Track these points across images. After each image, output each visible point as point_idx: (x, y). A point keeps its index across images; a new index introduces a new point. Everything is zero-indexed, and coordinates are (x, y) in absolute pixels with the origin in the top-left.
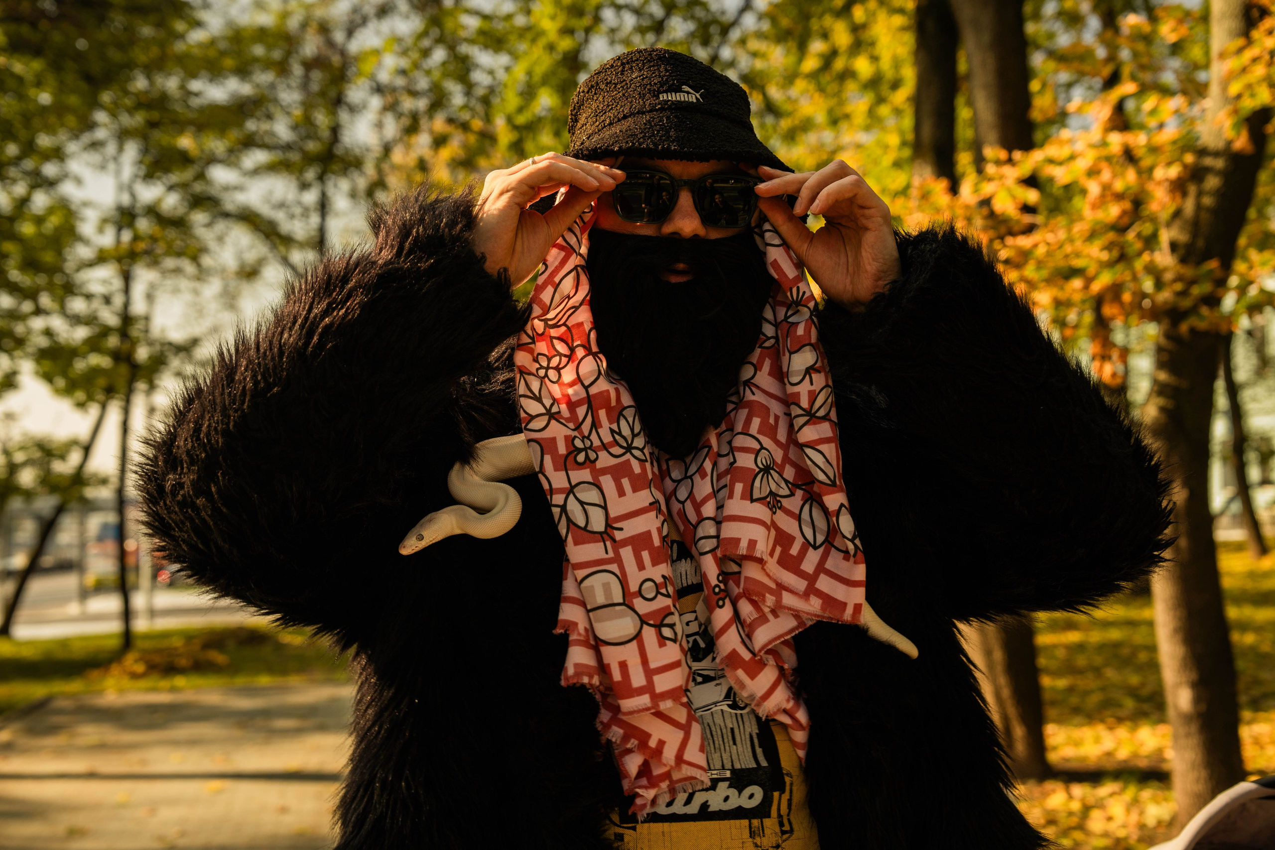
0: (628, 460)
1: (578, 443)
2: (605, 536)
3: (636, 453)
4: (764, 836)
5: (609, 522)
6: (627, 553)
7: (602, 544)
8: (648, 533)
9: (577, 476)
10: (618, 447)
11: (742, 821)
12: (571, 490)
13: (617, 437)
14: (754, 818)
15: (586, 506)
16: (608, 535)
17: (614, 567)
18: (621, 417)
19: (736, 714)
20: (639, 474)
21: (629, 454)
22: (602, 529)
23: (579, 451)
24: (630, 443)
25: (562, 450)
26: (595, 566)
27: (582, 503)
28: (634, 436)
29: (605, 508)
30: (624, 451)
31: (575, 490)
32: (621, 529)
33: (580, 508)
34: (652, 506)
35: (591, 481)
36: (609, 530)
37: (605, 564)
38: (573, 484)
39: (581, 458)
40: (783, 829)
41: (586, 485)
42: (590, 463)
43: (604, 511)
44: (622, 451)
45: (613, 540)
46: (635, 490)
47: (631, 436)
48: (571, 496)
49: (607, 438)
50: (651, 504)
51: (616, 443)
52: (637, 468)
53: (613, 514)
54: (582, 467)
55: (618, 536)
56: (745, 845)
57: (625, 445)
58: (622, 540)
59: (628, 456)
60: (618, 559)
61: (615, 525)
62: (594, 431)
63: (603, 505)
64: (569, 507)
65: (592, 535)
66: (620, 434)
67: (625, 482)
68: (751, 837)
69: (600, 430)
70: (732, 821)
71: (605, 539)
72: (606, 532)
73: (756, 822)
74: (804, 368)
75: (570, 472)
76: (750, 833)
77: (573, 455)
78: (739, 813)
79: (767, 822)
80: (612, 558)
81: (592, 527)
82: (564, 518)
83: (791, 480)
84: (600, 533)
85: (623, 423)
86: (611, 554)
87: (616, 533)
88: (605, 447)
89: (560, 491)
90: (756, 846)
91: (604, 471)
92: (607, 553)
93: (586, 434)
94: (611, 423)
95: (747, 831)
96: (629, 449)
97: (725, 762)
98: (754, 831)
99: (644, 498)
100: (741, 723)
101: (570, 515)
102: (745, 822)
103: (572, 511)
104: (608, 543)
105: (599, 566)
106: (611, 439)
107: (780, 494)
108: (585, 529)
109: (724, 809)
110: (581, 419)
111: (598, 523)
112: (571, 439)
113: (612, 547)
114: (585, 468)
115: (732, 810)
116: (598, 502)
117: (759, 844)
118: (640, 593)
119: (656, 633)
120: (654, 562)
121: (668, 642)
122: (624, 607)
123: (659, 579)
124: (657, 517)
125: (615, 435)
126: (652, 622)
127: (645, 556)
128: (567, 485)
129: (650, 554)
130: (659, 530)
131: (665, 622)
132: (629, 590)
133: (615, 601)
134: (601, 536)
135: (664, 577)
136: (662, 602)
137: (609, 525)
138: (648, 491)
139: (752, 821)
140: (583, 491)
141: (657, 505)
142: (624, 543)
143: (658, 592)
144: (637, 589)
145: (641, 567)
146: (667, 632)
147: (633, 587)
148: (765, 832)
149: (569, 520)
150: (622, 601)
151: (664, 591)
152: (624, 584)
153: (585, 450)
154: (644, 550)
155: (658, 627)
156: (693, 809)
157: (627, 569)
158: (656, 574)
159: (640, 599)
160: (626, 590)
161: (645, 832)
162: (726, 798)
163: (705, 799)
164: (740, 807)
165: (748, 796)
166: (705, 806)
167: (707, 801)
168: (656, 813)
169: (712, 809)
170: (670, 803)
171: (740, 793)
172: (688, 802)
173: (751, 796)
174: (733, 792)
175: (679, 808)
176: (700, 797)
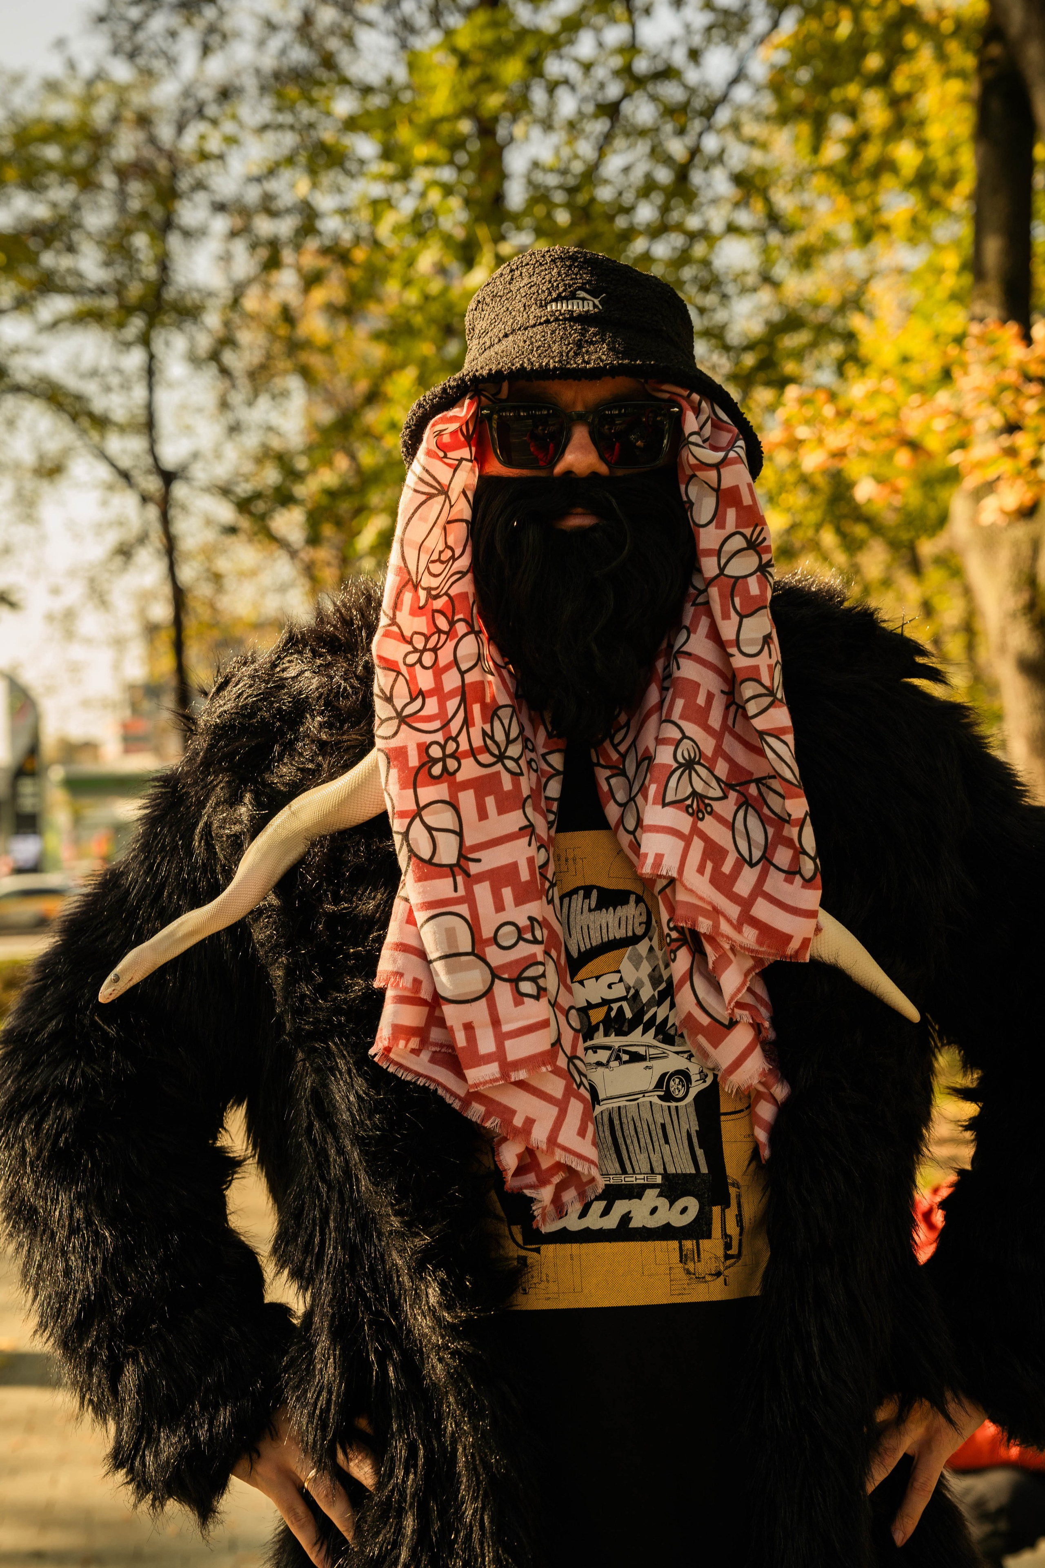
0: (498, 773)
1: (436, 752)
2: (456, 869)
3: (510, 764)
4: (699, 1261)
5: (464, 852)
6: (483, 892)
7: (451, 879)
8: (514, 866)
9: (427, 793)
10: (488, 755)
11: (669, 1242)
12: (418, 813)
13: (489, 742)
14: (686, 1239)
15: (434, 833)
16: (461, 868)
17: (463, 909)
18: (496, 718)
19: (669, 1107)
20: (510, 791)
21: (500, 764)
22: (454, 861)
23: (435, 761)
24: (502, 749)
25: (414, 761)
26: (439, 907)
27: (429, 829)
28: (510, 741)
29: (460, 834)
30: (495, 759)
31: (423, 812)
32: (478, 861)
33: (427, 835)
34: (523, 832)
35: (448, 799)
36: (462, 862)
37: (451, 905)
38: (422, 804)
39: (437, 770)
40: (730, 1252)
41: (439, 804)
42: (448, 775)
43: (459, 838)
44: (493, 760)
45: (467, 874)
46: (501, 811)
47: (505, 743)
48: (418, 820)
49: (477, 742)
50: (521, 829)
51: (486, 749)
52: (507, 784)
53: (469, 842)
54: (437, 781)
55: (474, 869)
56: (673, 1271)
57: (497, 752)
58: (478, 875)
59: (499, 767)
60: (470, 899)
61: (471, 856)
62: (465, 730)
63: (458, 830)
64: (412, 835)
65: (438, 869)
66: (492, 738)
67: (490, 802)
68: (681, 1261)
70: (657, 1242)
71: (456, 873)
72: (458, 864)
73: (689, 1244)
74: (761, 636)
75: (419, 790)
76: (681, 1257)
77: (426, 768)
78: (666, 1232)
79: (706, 1244)
80: (462, 897)
81: (440, 859)
82: (405, 848)
83: (725, 777)
84: (451, 866)
85: (497, 724)
86: (461, 892)
87: (471, 864)
88: (473, 753)
89: (402, 815)
90: (688, 1272)
91: (466, 785)
92: (456, 890)
94: (484, 722)
95: (677, 1254)
96: (501, 757)
97: (655, 1164)
98: (686, 1255)
99: (514, 820)
100: (675, 1118)
101: (412, 844)
102: (675, 1244)
103: (416, 840)
104: (460, 879)
105: (443, 907)
106: (481, 743)
107: (709, 795)
108: (429, 862)
109: (648, 1226)
111: (448, 854)
112: (427, 746)
113: (464, 883)
114: (442, 783)
115: (658, 1228)
116: (451, 828)
117: (692, 1270)
118: (495, 940)
119: (512, 989)
120: (519, 901)
121: (526, 999)
122: (472, 958)
123: (523, 922)
124: (530, 845)
125: (487, 739)
126: (506, 976)
127: (507, 893)
128: (414, 807)
129: (513, 891)
130: (531, 861)
131: (526, 974)
132: (481, 936)
133: (462, 950)
134: (451, 870)
135: (531, 919)
136: (524, 950)
137: (463, 855)
138: (521, 811)
139: (684, 1242)
140: (435, 813)
141: (530, 829)
142: (480, 878)
143: (520, 938)
144: (491, 934)
145: (500, 907)
146: (527, 987)
147: (487, 932)
148: (702, 1256)
149: (411, 850)
150: (469, 950)
151: (528, 936)
152: (474, 930)
153: (443, 759)
154: (506, 886)
155: (515, 982)
156: (611, 1222)
157: (481, 911)
158: (520, 915)
159: (495, 947)
160: (476, 936)
161: (551, 1254)
162: (654, 1211)
163: (627, 1210)
164: (668, 1224)
165: (680, 1210)
166: (626, 1218)
167: (630, 1212)
168: (565, 1228)
169: (633, 1224)
170: (583, 1214)
171: (671, 1204)
172: (606, 1212)
173: (684, 1210)
174: (663, 1203)
175: (594, 1221)
176: (621, 1207)
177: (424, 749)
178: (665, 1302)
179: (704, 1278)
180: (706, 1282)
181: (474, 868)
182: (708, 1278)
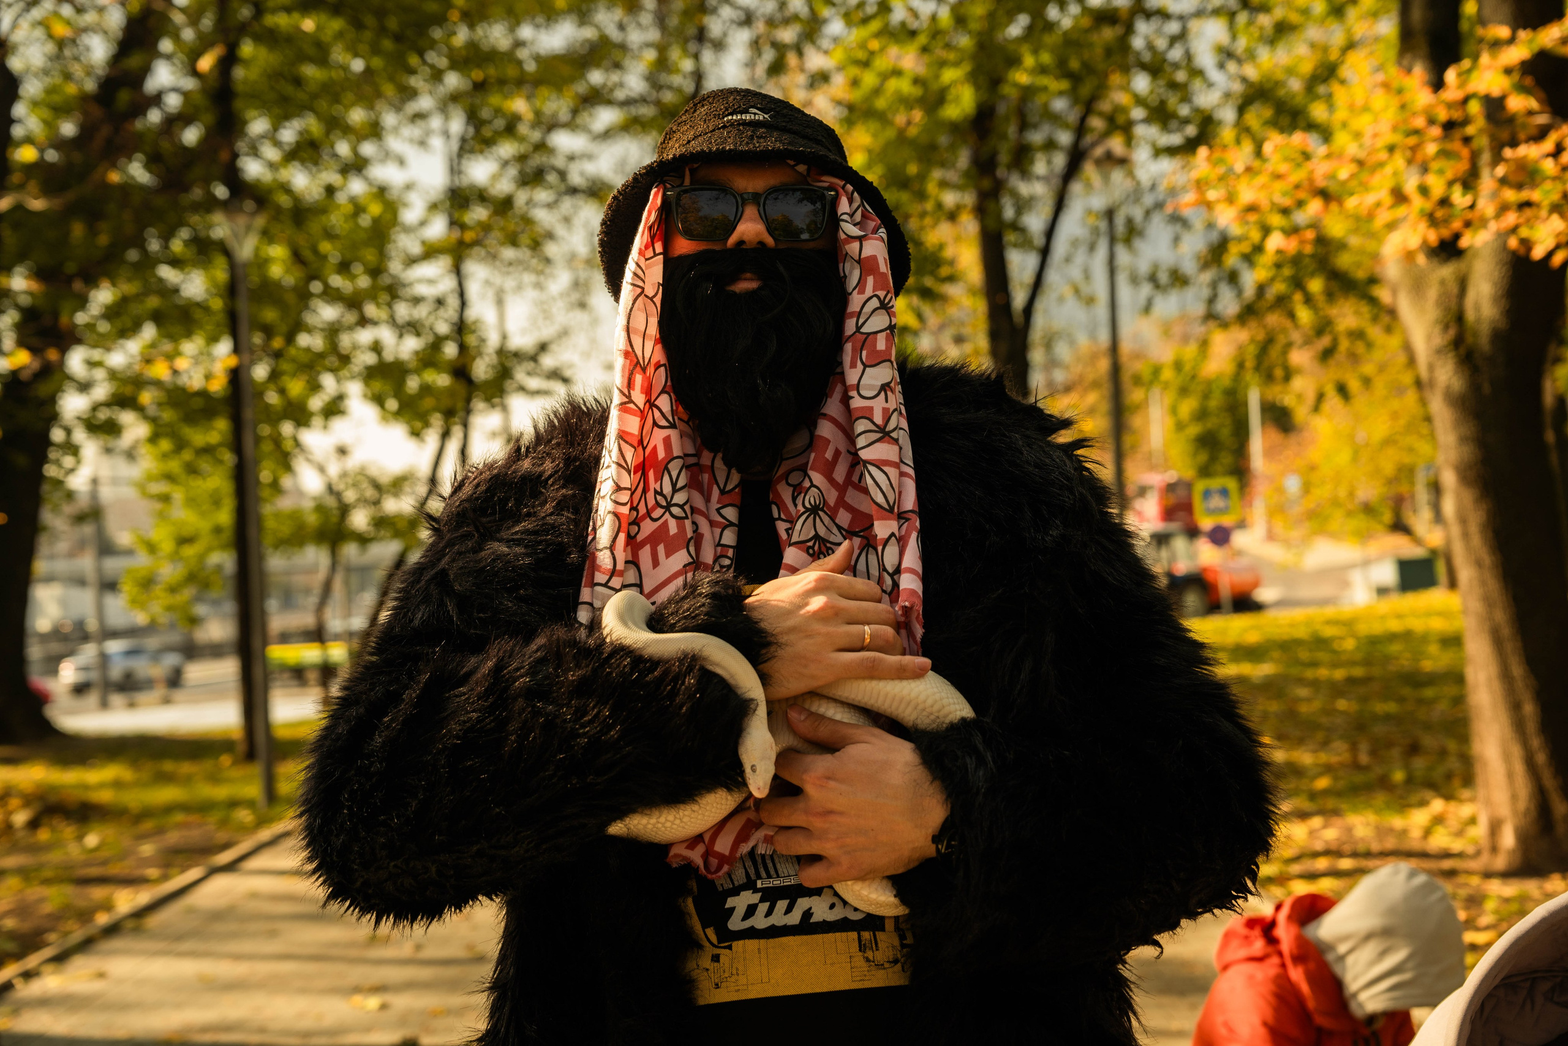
0: (666, 522)
3: (676, 511)
4: (877, 950)
11: (849, 933)
14: (863, 930)
18: (666, 472)
20: (676, 534)
21: (667, 513)
24: (669, 500)
28: (675, 491)
34: (686, 568)
35: (631, 559)
40: (905, 942)
46: (669, 555)
47: (671, 493)
52: (673, 528)
56: (854, 960)
57: (664, 504)
59: (667, 516)
66: (661, 493)
67: (661, 549)
70: (837, 934)
73: (866, 935)
76: (861, 948)
78: (845, 925)
79: (880, 935)
83: (846, 526)
85: (666, 478)
90: (868, 960)
95: (856, 944)
96: (668, 507)
98: (865, 945)
99: (679, 560)
102: (854, 935)
107: (831, 540)
109: (828, 920)
115: (838, 921)
117: (871, 958)
138: (685, 550)
139: (863, 933)
148: (880, 945)
156: (795, 918)
161: (741, 950)
162: (832, 906)
163: (808, 907)
164: (846, 918)
166: (807, 914)
167: (810, 908)
168: (753, 927)
169: (815, 919)
170: (769, 913)
172: (789, 910)
175: (779, 918)
176: (803, 904)
178: (847, 988)
179: (883, 965)
180: (884, 969)
182: (887, 965)
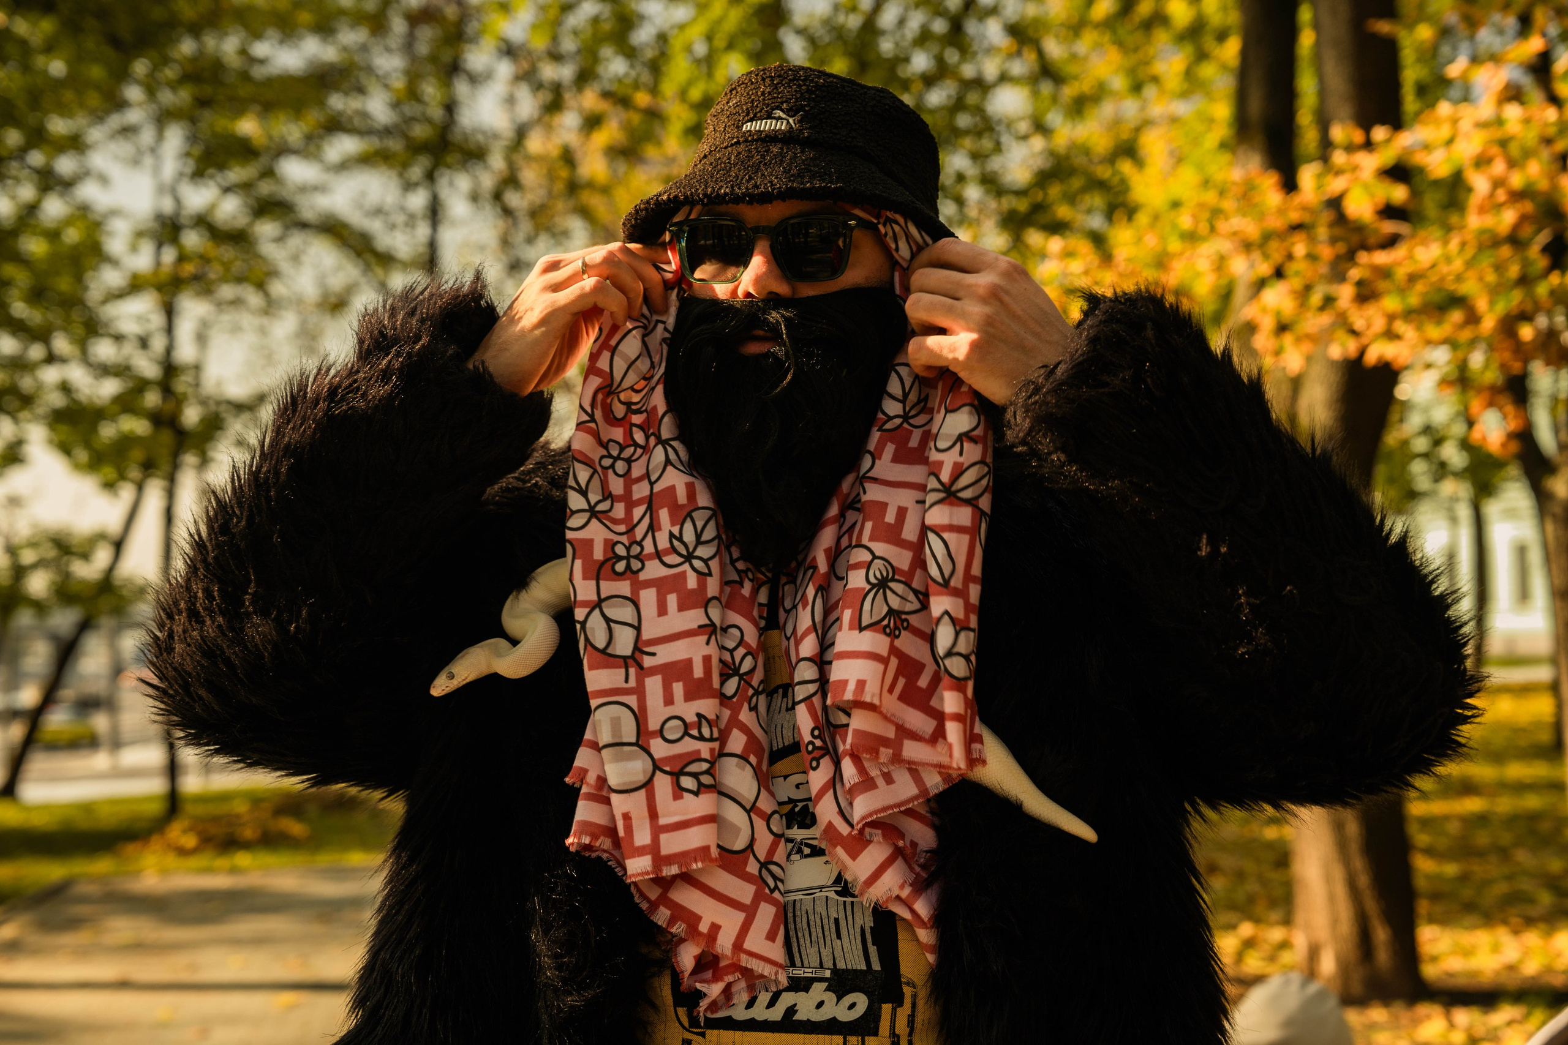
0: (684, 573)
1: (620, 550)
2: (630, 661)
3: (698, 564)
5: (640, 645)
7: (623, 671)
8: (689, 663)
9: (608, 587)
10: (675, 555)
11: (834, 1037)
12: (598, 604)
13: (676, 543)
14: (851, 1032)
15: (612, 625)
16: (634, 660)
17: (632, 700)
18: (689, 519)
19: (845, 902)
20: (694, 589)
21: (687, 565)
22: (628, 653)
23: (620, 558)
24: (691, 550)
25: (598, 555)
27: (608, 620)
28: (699, 542)
29: (638, 629)
30: (682, 560)
31: (604, 605)
32: (654, 654)
33: (604, 625)
34: (702, 629)
35: (629, 595)
36: (637, 655)
37: (619, 695)
38: (603, 596)
39: (620, 567)
41: (620, 599)
42: (630, 573)
43: (635, 632)
44: (680, 560)
45: (640, 666)
47: (694, 543)
48: (597, 612)
49: (663, 542)
50: (700, 627)
51: (674, 550)
52: (692, 583)
53: (646, 635)
54: (620, 577)
57: (684, 553)
58: (651, 668)
59: (685, 567)
60: (640, 691)
61: (646, 650)
62: (650, 535)
63: (636, 624)
64: (590, 624)
65: (612, 659)
66: (680, 539)
67: (672, 599)
69: (657, 534)
70: (820, 1035)
71: (629, 665)
72: (632, 657)
73: (854, 1039)
74: (956, 433)
75: (602, 583)
77: (610, 563)
78: (831, 1025)
79: (871, 1039)
80: (632, 688)
81: (615, 649)
82: (582, 638)
84: (624, 658)
85: (688, 526)
86: (632, 683)
87: (645, 657)
88: (658, 555)
89: (584, 604)
91: (648, 584)
92: (627, 681)
93: (638, 538)
94: (673, 524)
96: (688, 558)
97: (825, 960)
99: (694, 618)
100: (849, 913)
101: (588, 633)
102: (839, 1039)
103: (593, 629)
104: (632, 671)
105: (611, 696)
106: (668, 545)
108: (603, 652)
109: (813, 1020)
110: (636, 520)
111: (623, 645)
112: (612, 543)
113: (636, 675)
114: (625, 580)
115: (823, 1022)
116: (630, 622)
118: (660, 733)
119: (672, 783)
120: (689, 697)
121: (685, 794)
122: (635, 748)
123: (691, 718)
124: (708, 643)
125: (674, 541)
126: (667, 769)
127: (678, 688)
128: (595, 598)
129: (685, 686)
130: (707, 660)
131: (688, 769)
132: (647, 728)
133: (625, 740)
134: (625, 662)
135: (699, 715)
136: (689, 745)
137: (638, 648)
138: (703, 610)
139: (850, 1036)
140: (614, 606)
141: (711, 629)
142: (653, 671)
143: (686, 733)
144: (658, 727)
145: (669, 701)
146: (687, 782)
147: (653, 724)
149: (587, 639)
150: (633, 740)
151: (695, 732)
152: (641, 721)
153: (628, 558)
154: (678, 681)
155: (676, 775)
157: (650, 703)
158: (689, 710)
159: (660, 740)
160: (642, 727)
161: (715, 1040)
162: (820, 1005)
163: (794, 1003)
164: (834, 1018)
165: (848, 1005)
166: (791, 1011)
167: (795, 1005)
168: (730, 1017)
169: (798, 1017)
170: (750, 1004)
171: (839, 999)
172: (772, 1004)
173: (852, 1006)
174: (829, 998)
175: (760, 1012)
176: (787, 999)
177: (610, 545)
181: (648, 662)
